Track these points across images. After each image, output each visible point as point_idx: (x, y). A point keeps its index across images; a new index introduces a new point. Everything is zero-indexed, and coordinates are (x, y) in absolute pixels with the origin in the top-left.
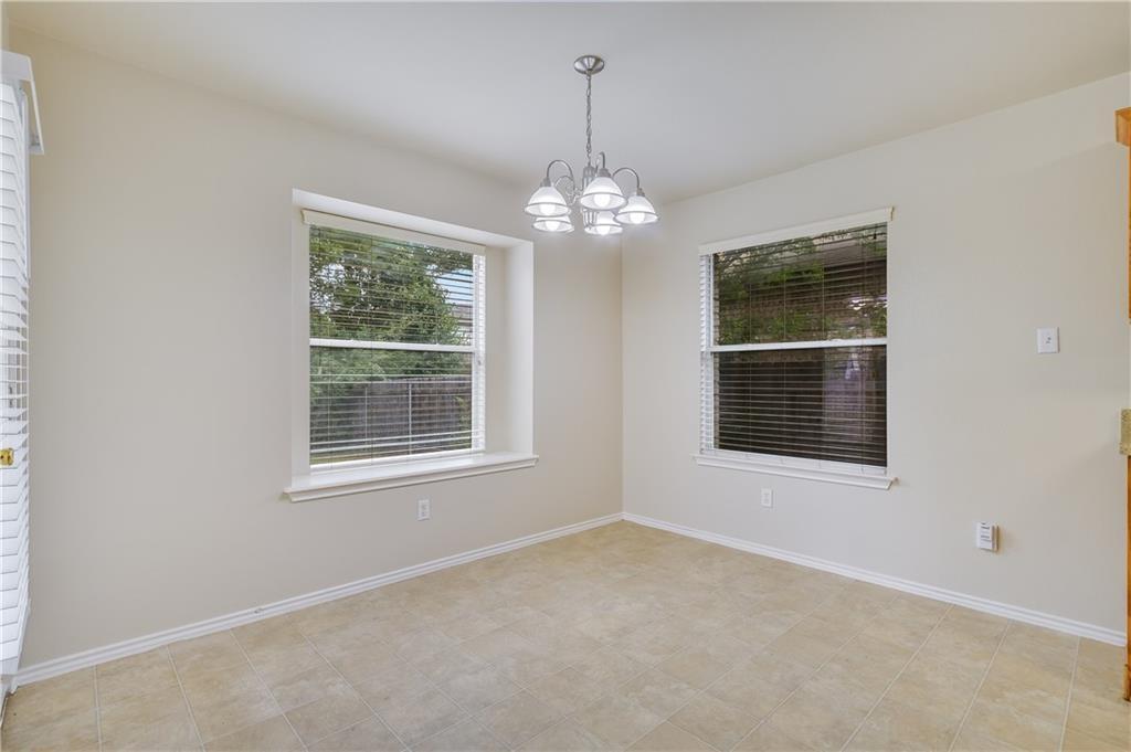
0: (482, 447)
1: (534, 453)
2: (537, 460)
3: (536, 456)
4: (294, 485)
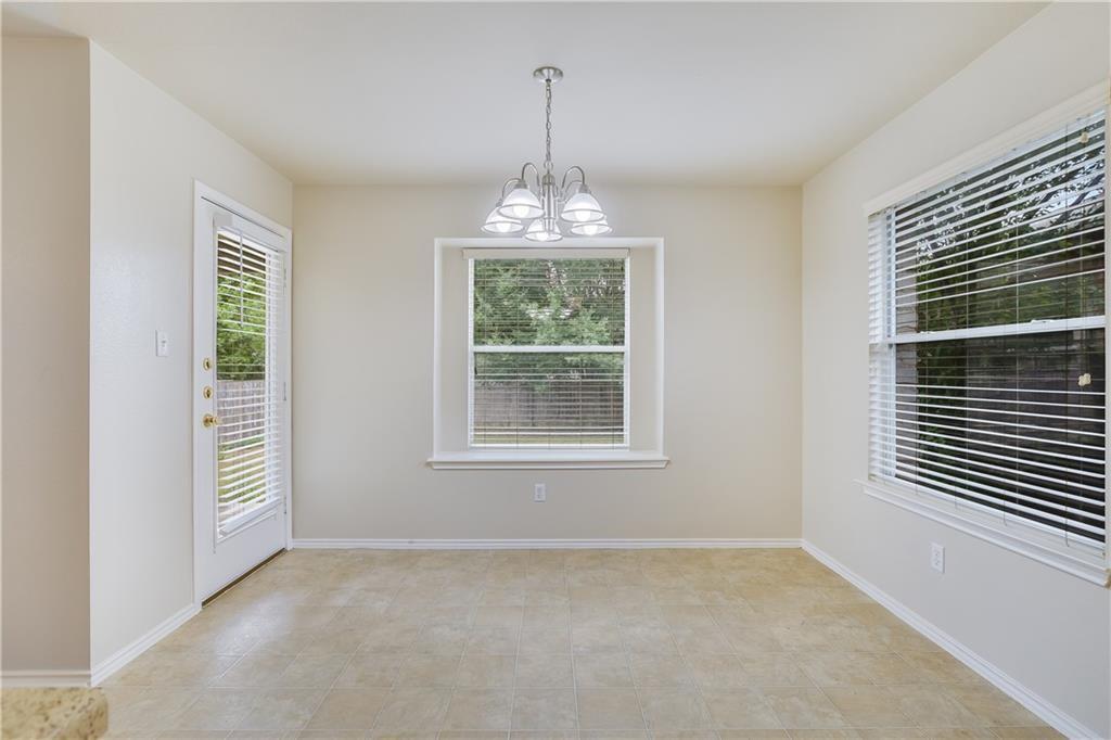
0: (628, 445)
1: (664, 454)
2: (668, 462)
3: (667, 458)
4: (436, 457)
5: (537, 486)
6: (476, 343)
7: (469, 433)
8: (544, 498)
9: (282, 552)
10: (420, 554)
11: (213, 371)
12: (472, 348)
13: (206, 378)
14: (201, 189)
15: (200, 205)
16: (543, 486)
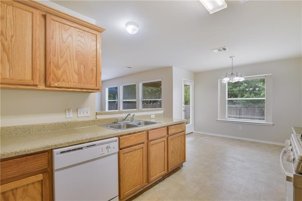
1: (273, 123)
4: (219, 119)
5: (240, 127)
6: (228, 98)
7: (226, 116)
8: (241, 129)
9: (192, 132)
10: (215, 136)
11: (184, 104)
12: (227, 99)
13: (183, 105)
14: (183, 79)
15: (183, 81)
16: (241, 127)
